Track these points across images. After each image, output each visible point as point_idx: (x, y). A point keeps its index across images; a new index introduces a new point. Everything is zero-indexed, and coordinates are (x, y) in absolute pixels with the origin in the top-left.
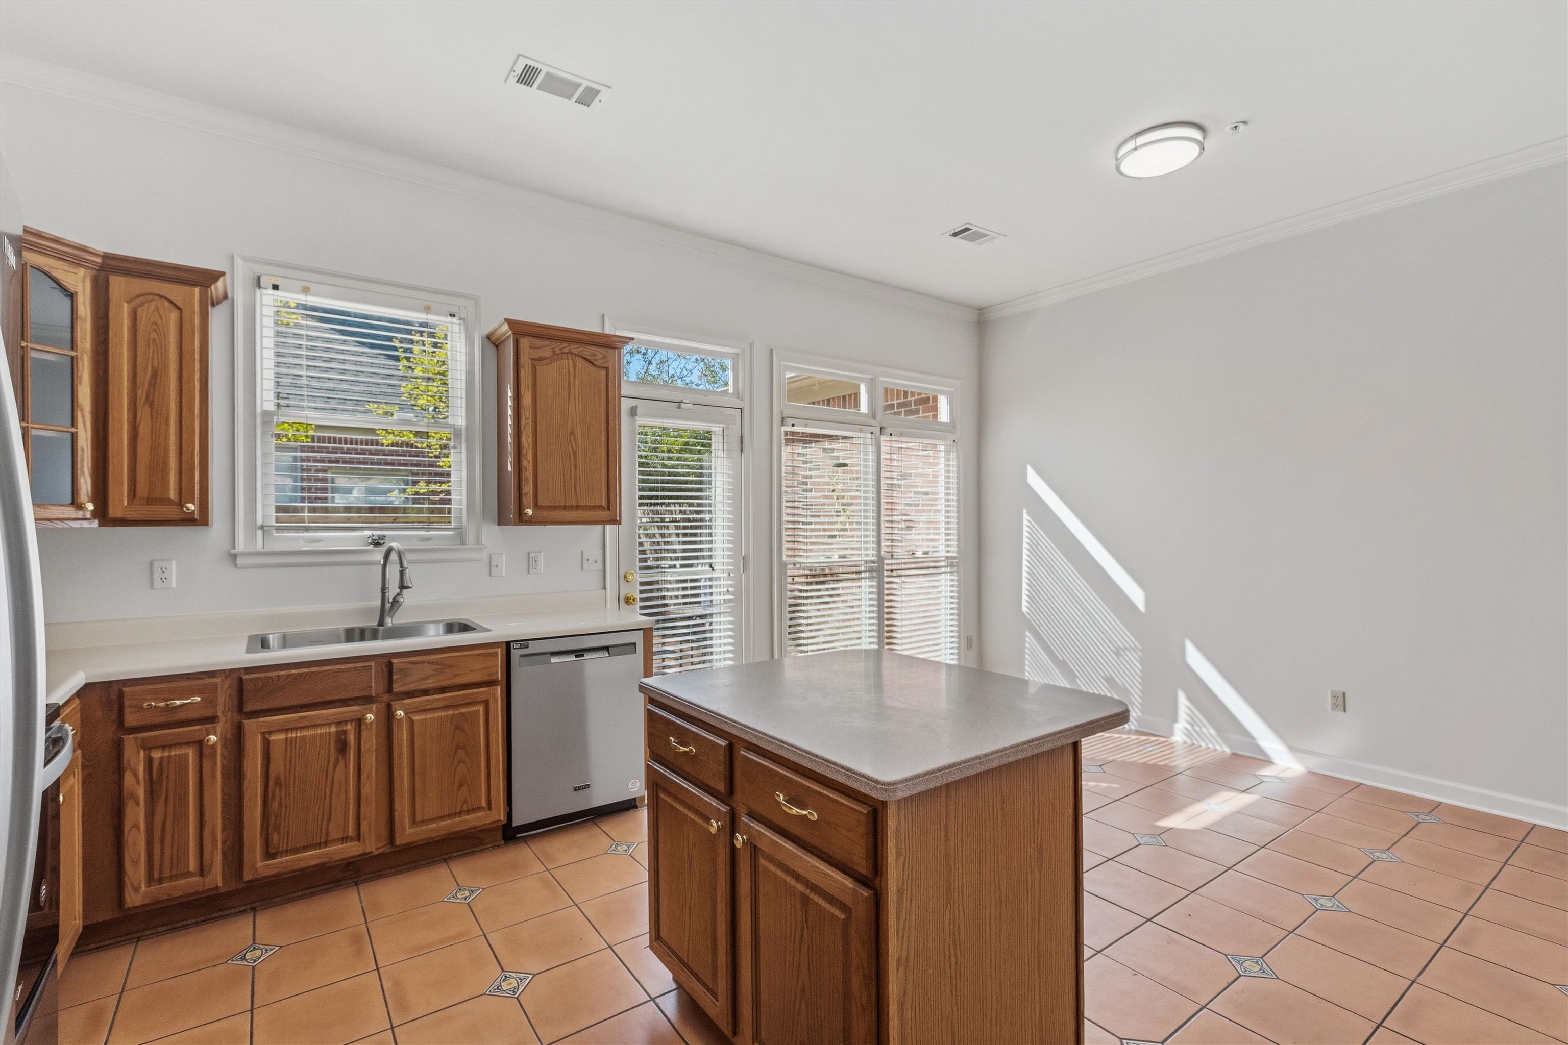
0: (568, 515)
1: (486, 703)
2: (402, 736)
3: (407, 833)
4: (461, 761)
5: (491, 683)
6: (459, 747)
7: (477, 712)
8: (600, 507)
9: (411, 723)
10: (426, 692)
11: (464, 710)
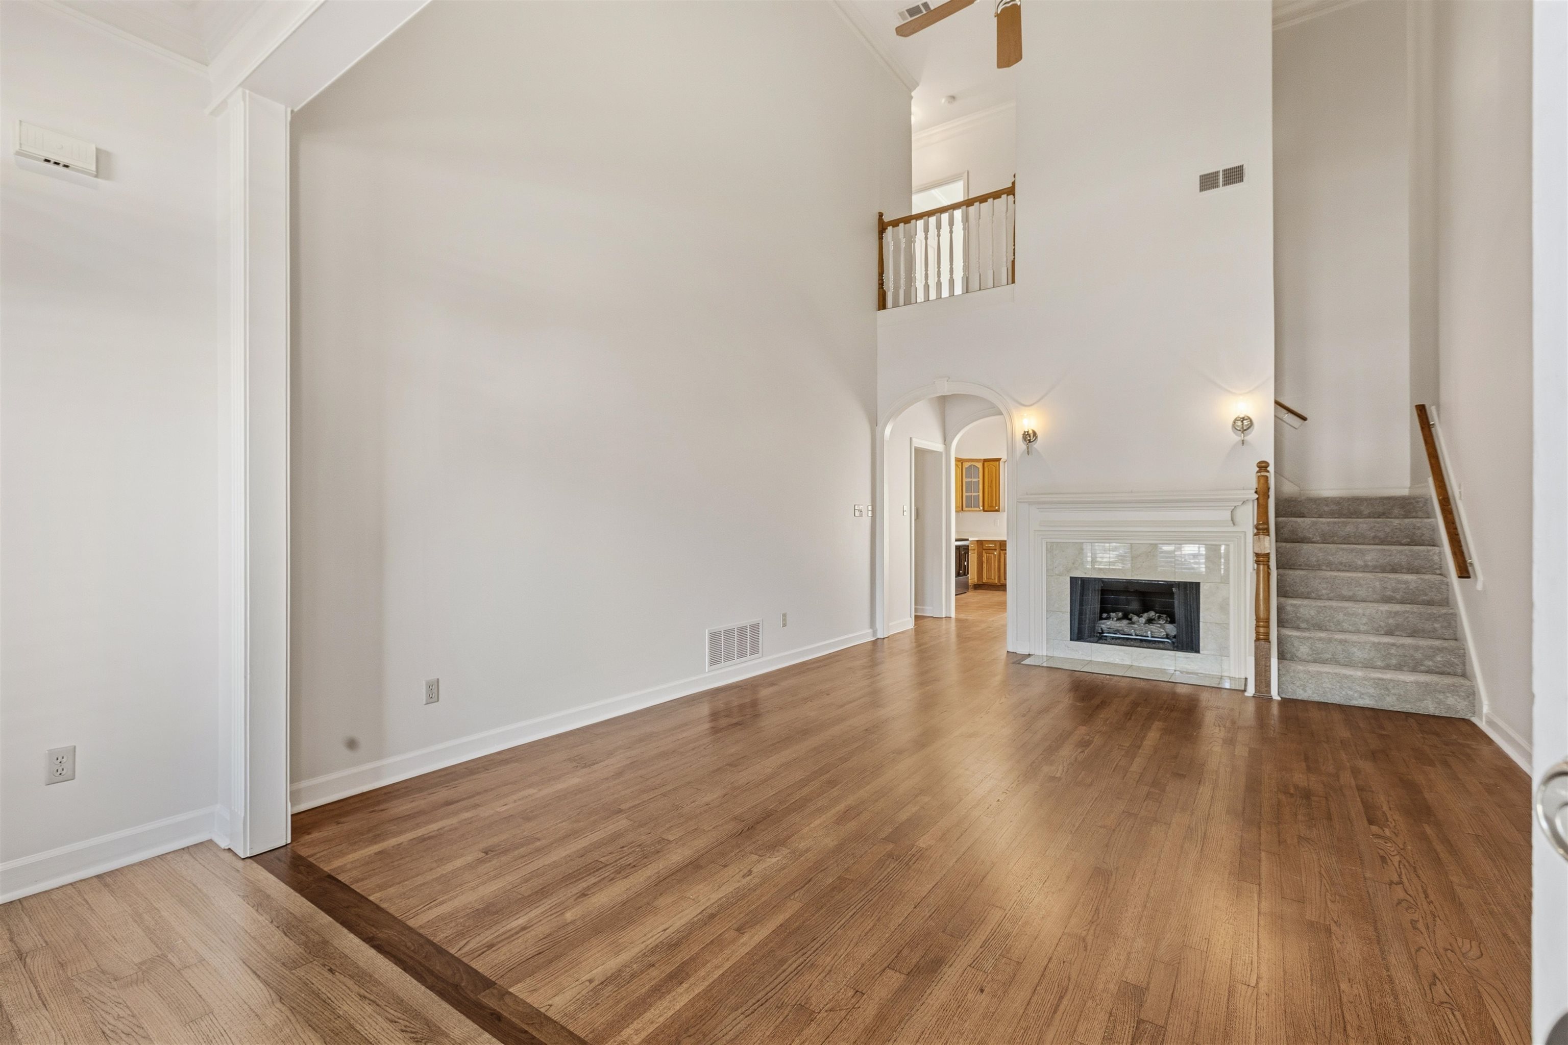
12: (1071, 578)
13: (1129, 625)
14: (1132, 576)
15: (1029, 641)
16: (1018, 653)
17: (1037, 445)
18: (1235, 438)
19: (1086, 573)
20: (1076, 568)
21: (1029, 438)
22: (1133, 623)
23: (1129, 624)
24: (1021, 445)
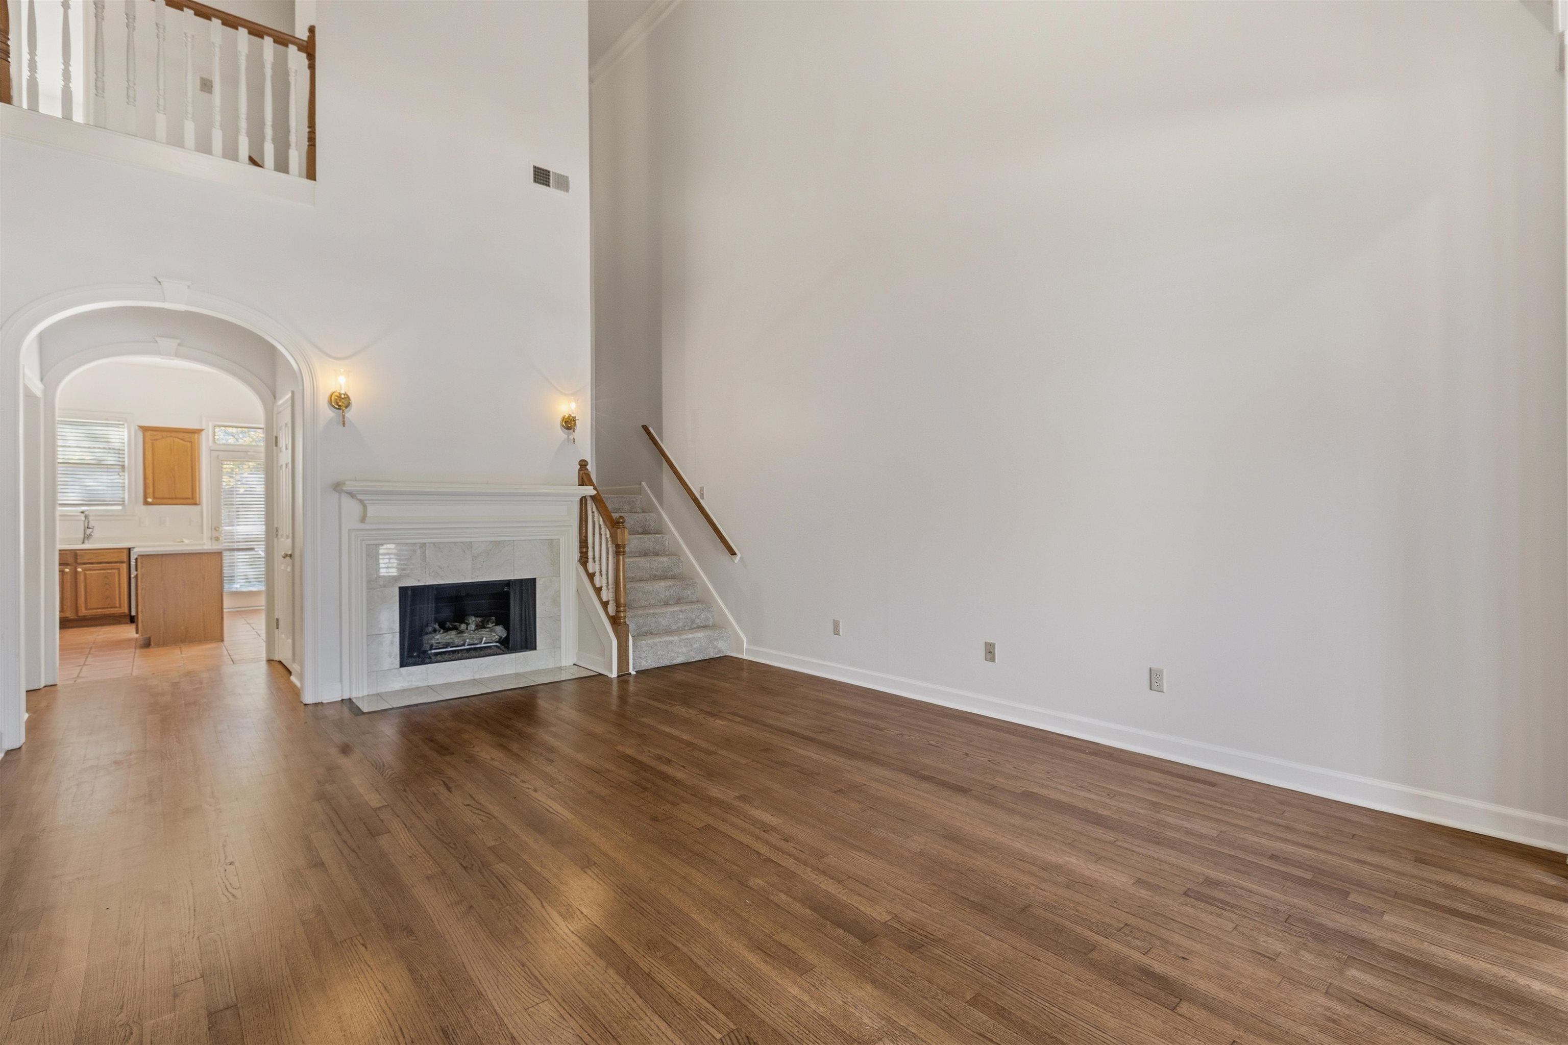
0: (170, 501)
1: (119, 569)
2: (81, 578)
3: (83, 612)
4: (107, 589)
5: (122, 562)
6: (106, 584)
7: (114, 573)
8: (188, 498)
9: (85, 575)
10: (92, 563)
11: (109, 571)
12: (401, 588)
13: (459, 635)
14: (472, 578)
15: (341, 681)
16: (324, 702)
17: (350, 414)
18: (562, 434)
19: (419, 581)
20: (407, 576)
21: (340, 403)
22: (462, 632)
23: (458, 633)
24: (327, 413)
